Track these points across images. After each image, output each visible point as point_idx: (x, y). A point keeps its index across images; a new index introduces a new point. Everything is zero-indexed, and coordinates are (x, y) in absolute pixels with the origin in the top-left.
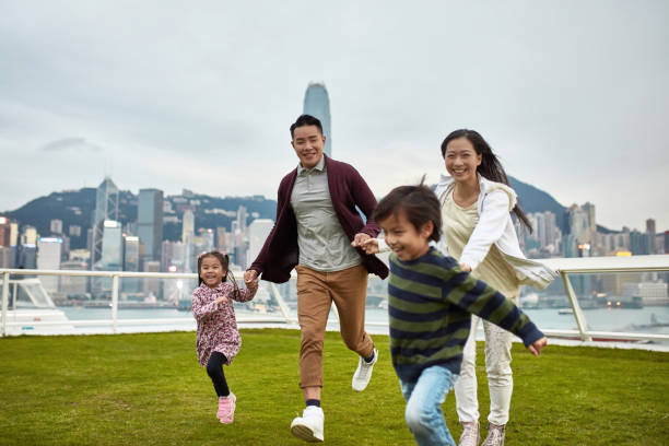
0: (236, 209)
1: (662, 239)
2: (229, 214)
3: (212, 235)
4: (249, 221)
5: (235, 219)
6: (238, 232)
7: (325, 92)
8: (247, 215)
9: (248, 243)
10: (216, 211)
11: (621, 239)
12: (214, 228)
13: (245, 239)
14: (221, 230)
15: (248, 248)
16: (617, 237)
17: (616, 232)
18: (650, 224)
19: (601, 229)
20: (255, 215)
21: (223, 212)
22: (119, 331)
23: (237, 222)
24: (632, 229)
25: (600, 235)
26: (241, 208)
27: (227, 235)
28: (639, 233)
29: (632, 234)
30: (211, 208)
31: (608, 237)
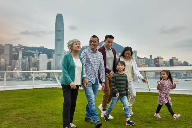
0: (35, 51)
1: (154, 60)
2: (33, 52)
3: (28, 58)
4: (39, 54)
5: (35, 53)
6: (36, 57)
7: (62, 16)
8: (39, 52)
9: (39, 61)
10: (29, 51)
11: (143, 60)
12: (28, 56)
13: (38, 59)
14: (31, 57)
15: (39, 62)
16: (142, 60)
17: (142, 59)
18: (151, 56)
19: (138, 58)
20: (41, 52)
21: (31, 51)
22: (7, 89)
23: (36, 55)
24: (146, 58)
25: (138, 59)
26: (37, 50)
27: (32, 58)
28: (148, 59)
29: (146, 59)
30: (27, 50)
31: (140, 60)
